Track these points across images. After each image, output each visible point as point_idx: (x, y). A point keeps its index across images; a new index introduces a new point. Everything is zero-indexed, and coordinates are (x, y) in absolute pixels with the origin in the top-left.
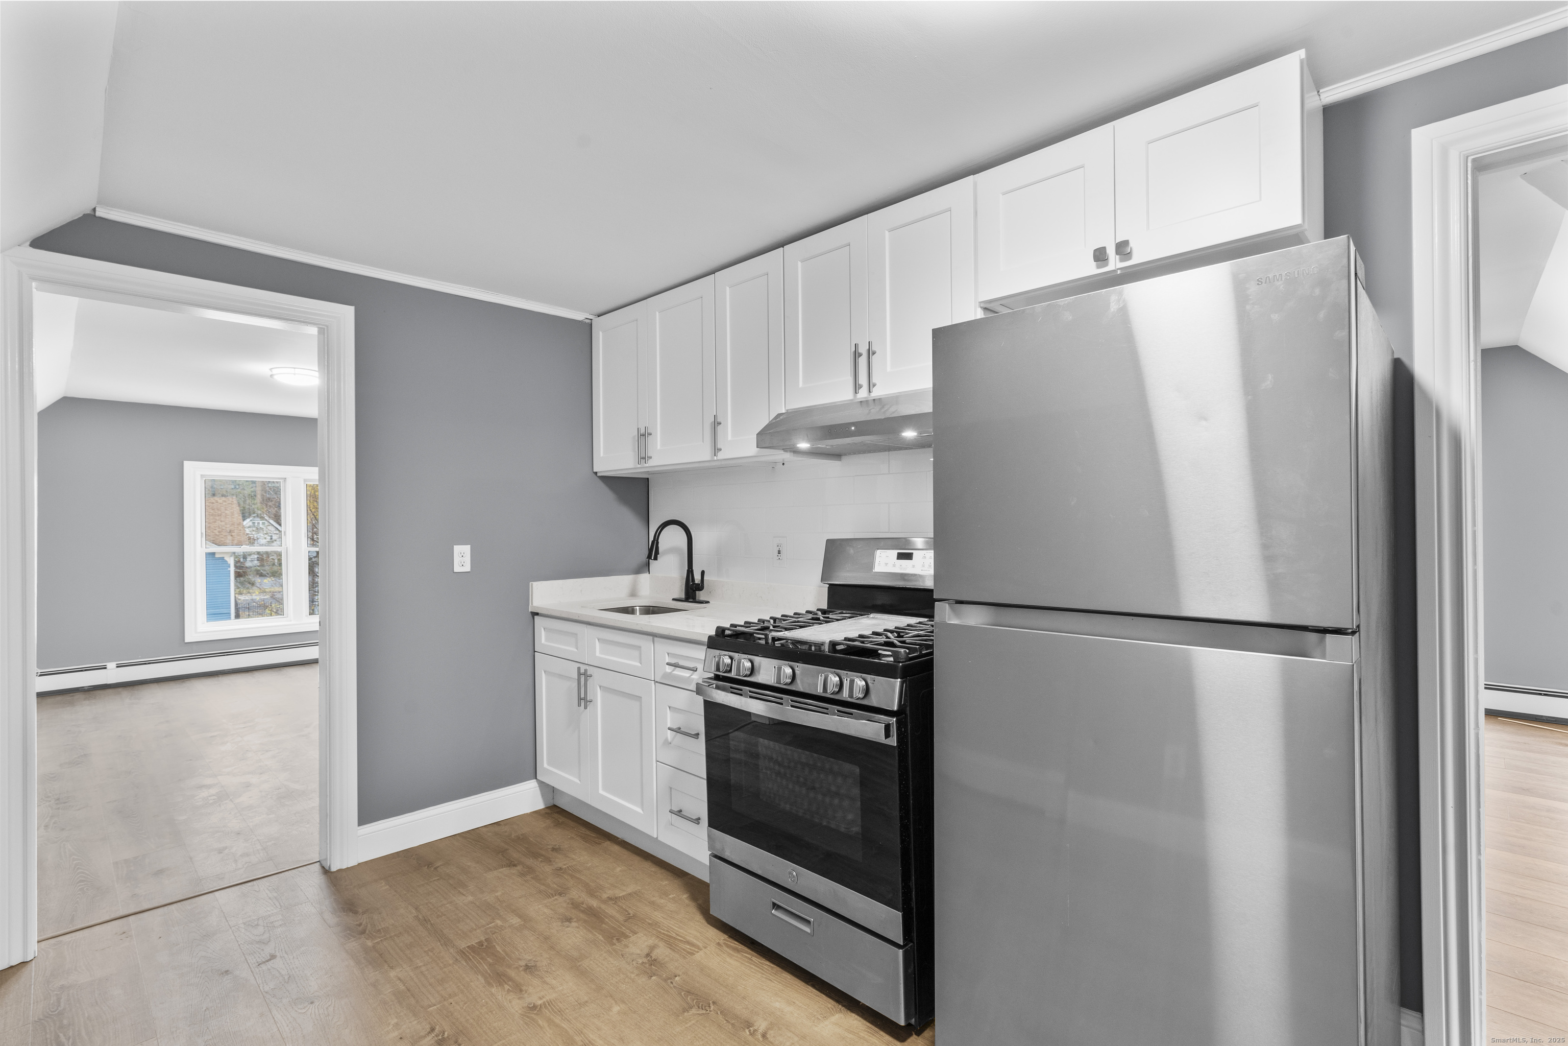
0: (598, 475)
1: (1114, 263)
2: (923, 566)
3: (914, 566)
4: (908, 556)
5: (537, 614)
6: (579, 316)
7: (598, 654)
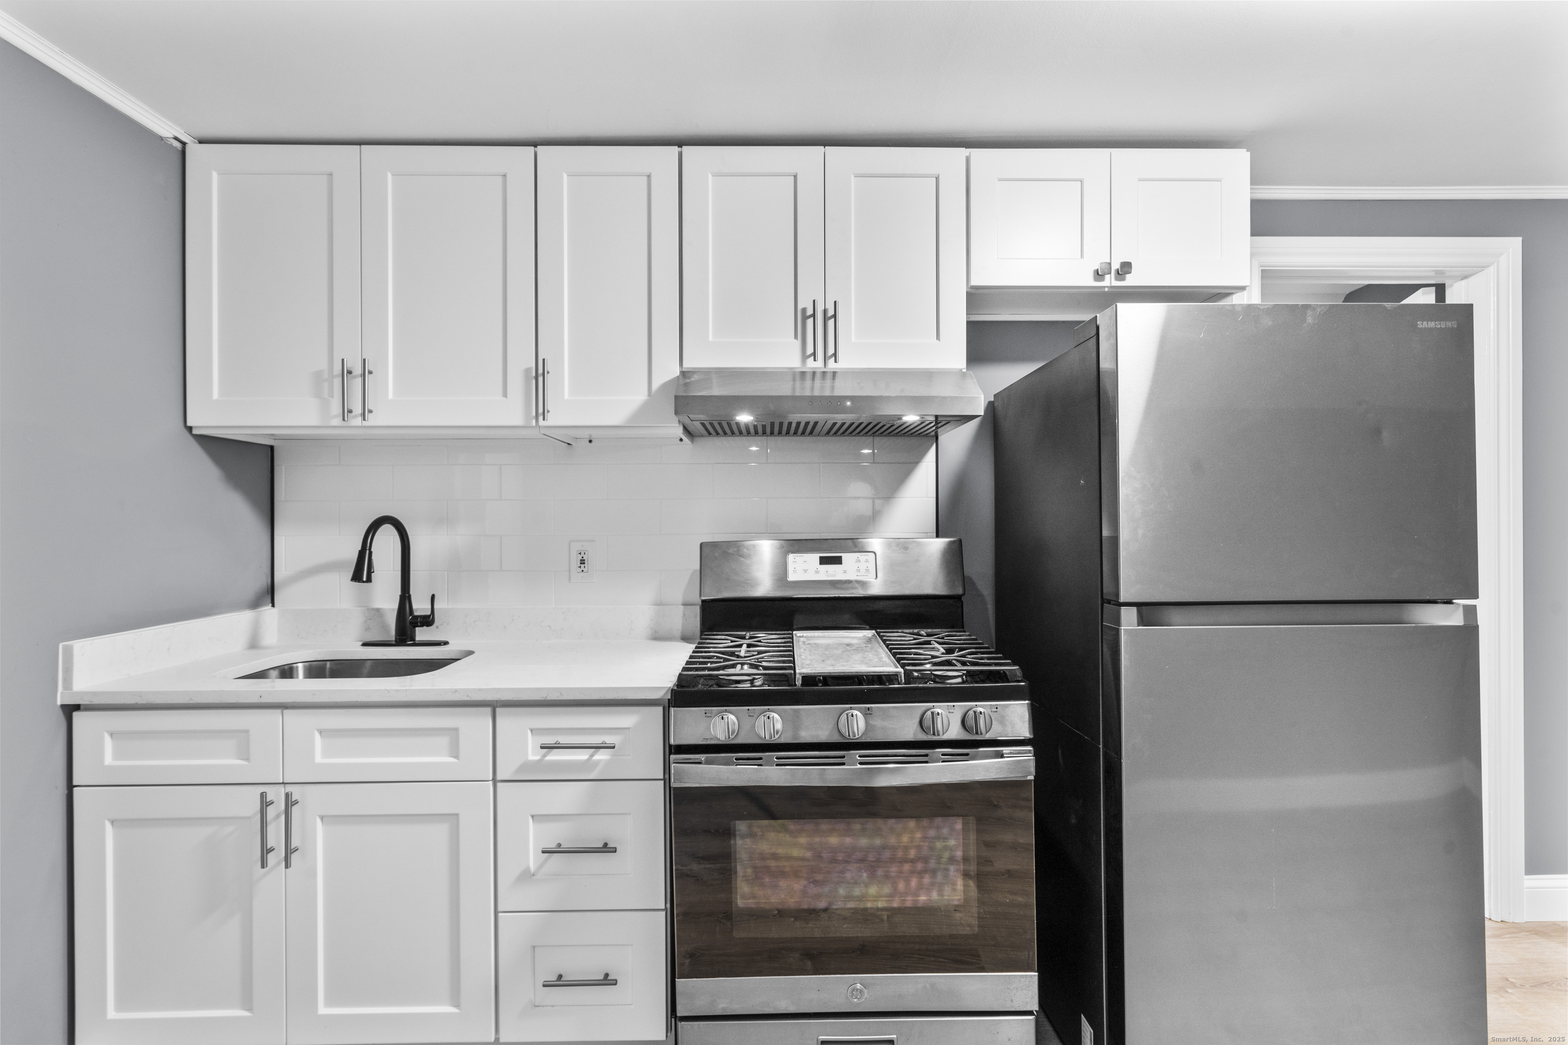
0: (195, 432)
1: (1110, 281)
2: (858, 571)
3: (845, 572)
4: (837, 561)
5: (77, 707)
6: (165, 128)
7: (319, 759)
